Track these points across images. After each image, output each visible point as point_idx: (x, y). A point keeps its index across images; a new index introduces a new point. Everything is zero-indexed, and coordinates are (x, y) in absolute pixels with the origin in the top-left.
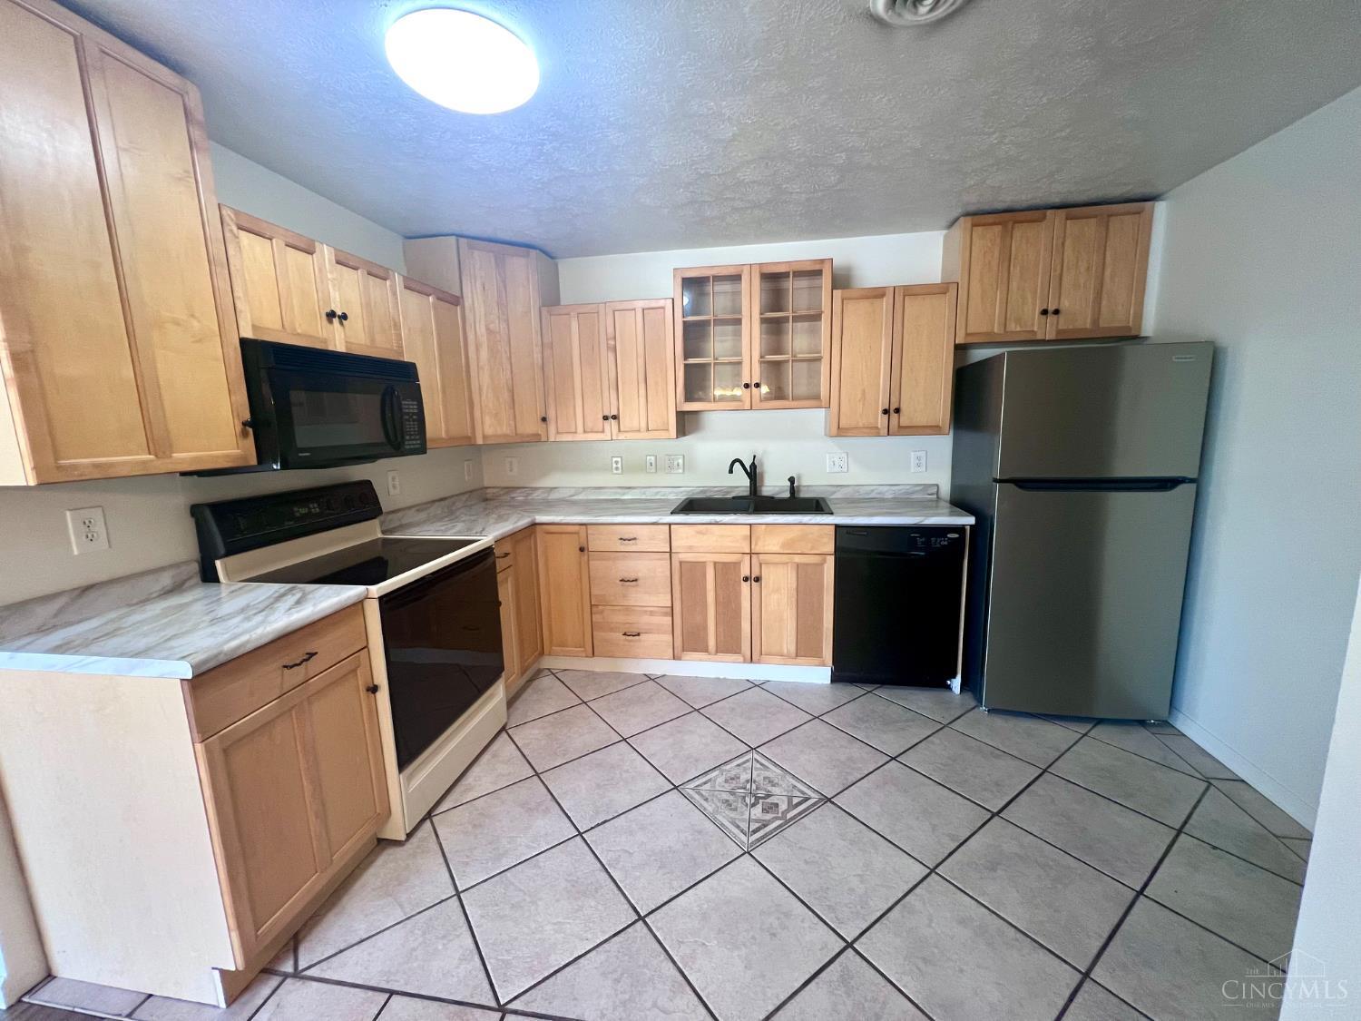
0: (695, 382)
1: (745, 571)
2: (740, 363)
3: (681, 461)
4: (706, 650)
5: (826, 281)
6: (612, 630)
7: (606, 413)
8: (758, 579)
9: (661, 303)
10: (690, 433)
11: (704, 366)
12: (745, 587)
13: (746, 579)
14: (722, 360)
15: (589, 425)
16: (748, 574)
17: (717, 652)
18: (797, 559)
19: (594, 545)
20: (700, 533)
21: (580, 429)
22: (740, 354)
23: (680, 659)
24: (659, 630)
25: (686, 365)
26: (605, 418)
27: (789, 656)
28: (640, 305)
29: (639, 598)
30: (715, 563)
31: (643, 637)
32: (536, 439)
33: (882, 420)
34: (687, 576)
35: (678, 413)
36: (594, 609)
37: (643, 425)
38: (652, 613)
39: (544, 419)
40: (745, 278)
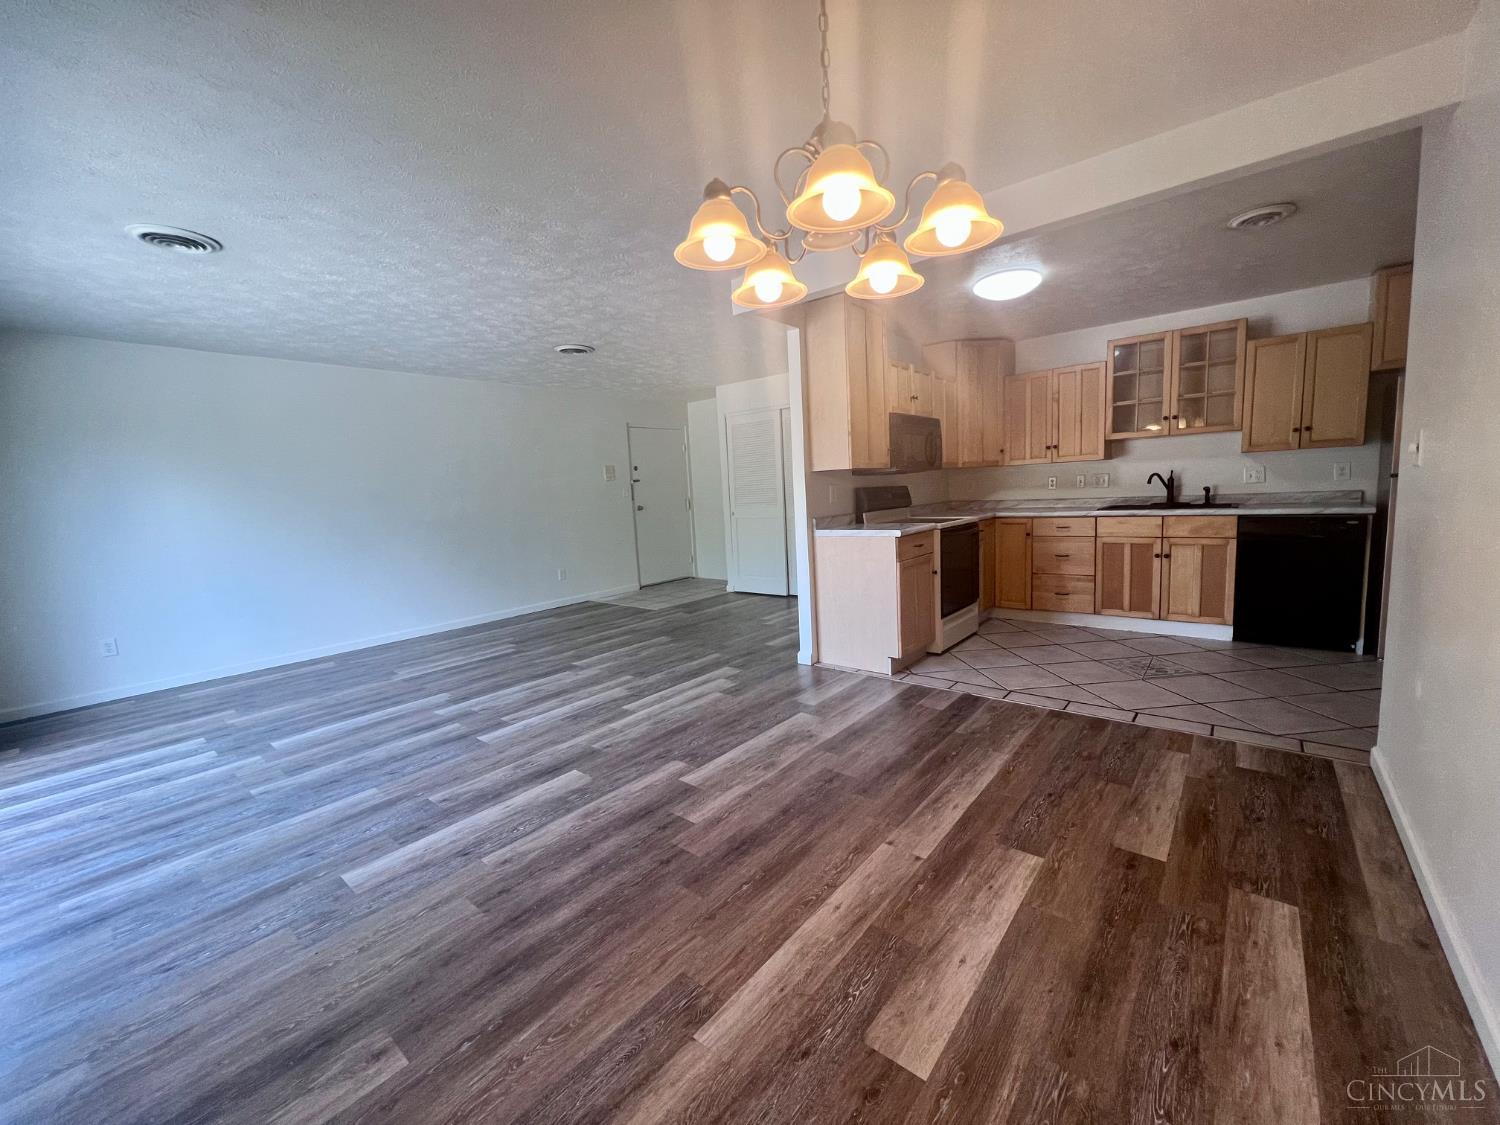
0: (1122, 419)
1: (1157, 550)
2: (1161, 402)
3: (1106, 478)
4: (1122, 608)
5: (1241, 334)
6: (1047, 591)
7: (1049, 444)
8: (1168, 556)
9: (1096, 365)
10: (1117, 456)
11: (1131, 408)
12: (1156, 562)
13: (1157, 556)
14: (1144, 401)
15: (1036, 453)
16: (1159, 552)
17: (1130, 610)
18: (1205, 542)
19: (1037, 532)
20: (1120, 523)
21: (1028, 456)
22: (1161, 395)
23: (1099, 614)
24: (1083, 592)
25: (1115, 409)
26: (1048, 448)
27: (1193, 615)
28: (1078, 369)
29: (1069, 569)
30: (1132, 545)
31: (1070, 596)
32: (995, 464)
33: (1293, 438)
34: (1109, 553)
35: (1106, 441)
36: (1035, 576)
37: (1078, 450)
38: (1079, 580)
39: (1002, 451)
40: (1167, 342)
